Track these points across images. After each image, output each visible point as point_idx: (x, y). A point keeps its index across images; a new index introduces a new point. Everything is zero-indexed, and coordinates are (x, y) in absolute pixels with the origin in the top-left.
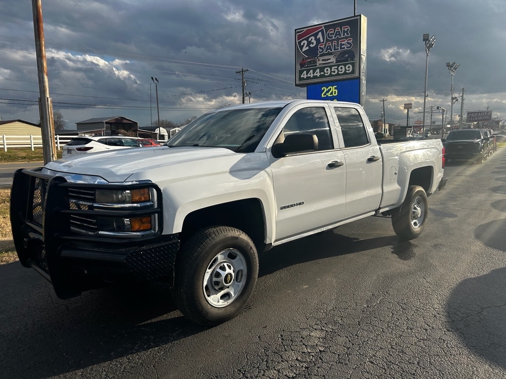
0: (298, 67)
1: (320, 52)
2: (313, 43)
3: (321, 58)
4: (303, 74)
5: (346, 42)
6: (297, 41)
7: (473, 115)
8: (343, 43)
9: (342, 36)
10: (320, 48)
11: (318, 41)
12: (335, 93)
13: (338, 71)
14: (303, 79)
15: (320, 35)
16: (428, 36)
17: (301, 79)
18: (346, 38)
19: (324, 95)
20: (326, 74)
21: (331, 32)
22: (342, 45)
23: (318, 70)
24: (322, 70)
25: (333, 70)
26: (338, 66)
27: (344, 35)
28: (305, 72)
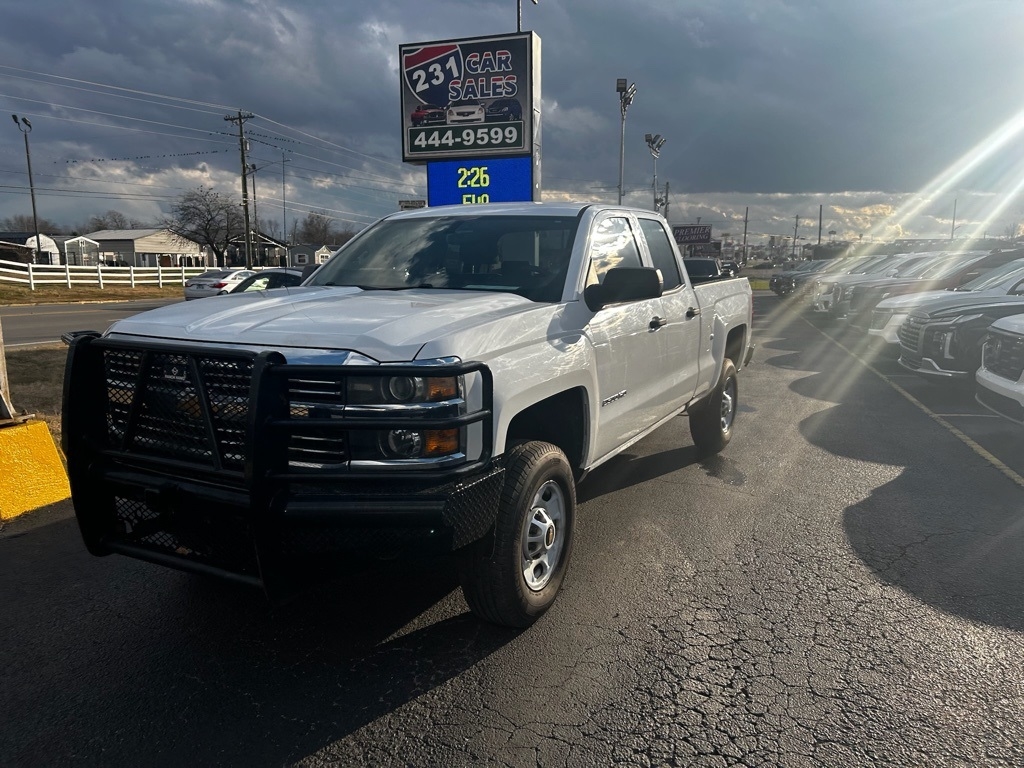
0: (408, 124)
1: (452, 97)
2: (438, 78)
3: (455, 110)
4: (418, 139)
5: (504, 81)
6: (405, 71)
7: (682, 232)
8: (498, 83)
9: (496, 70)
10: (454, 89)
11: (448, 73)
12: (485, 182)
13: (490, 138)
14: (419, 148)
15: (452, 63)
16: (626, 83)
17: (414, 148)
18: (505, 74)
19: (463, 184)
20: (465, 143)
21: (474, 59)
22: (496, 87)
23: (449, 133)
24: (457, 132)
25: (479, 136)
26: (490, 128)
27: (500, 68)
28: (423, 135)
